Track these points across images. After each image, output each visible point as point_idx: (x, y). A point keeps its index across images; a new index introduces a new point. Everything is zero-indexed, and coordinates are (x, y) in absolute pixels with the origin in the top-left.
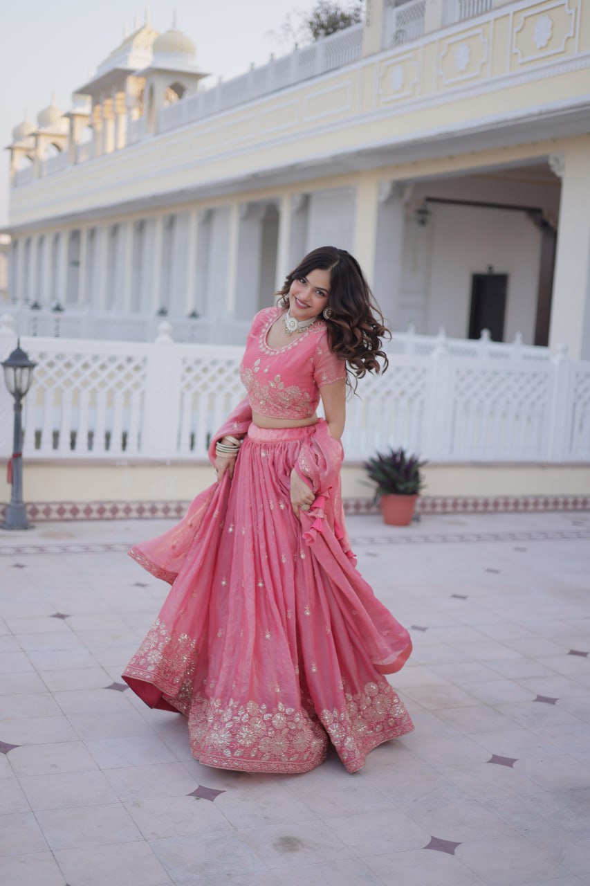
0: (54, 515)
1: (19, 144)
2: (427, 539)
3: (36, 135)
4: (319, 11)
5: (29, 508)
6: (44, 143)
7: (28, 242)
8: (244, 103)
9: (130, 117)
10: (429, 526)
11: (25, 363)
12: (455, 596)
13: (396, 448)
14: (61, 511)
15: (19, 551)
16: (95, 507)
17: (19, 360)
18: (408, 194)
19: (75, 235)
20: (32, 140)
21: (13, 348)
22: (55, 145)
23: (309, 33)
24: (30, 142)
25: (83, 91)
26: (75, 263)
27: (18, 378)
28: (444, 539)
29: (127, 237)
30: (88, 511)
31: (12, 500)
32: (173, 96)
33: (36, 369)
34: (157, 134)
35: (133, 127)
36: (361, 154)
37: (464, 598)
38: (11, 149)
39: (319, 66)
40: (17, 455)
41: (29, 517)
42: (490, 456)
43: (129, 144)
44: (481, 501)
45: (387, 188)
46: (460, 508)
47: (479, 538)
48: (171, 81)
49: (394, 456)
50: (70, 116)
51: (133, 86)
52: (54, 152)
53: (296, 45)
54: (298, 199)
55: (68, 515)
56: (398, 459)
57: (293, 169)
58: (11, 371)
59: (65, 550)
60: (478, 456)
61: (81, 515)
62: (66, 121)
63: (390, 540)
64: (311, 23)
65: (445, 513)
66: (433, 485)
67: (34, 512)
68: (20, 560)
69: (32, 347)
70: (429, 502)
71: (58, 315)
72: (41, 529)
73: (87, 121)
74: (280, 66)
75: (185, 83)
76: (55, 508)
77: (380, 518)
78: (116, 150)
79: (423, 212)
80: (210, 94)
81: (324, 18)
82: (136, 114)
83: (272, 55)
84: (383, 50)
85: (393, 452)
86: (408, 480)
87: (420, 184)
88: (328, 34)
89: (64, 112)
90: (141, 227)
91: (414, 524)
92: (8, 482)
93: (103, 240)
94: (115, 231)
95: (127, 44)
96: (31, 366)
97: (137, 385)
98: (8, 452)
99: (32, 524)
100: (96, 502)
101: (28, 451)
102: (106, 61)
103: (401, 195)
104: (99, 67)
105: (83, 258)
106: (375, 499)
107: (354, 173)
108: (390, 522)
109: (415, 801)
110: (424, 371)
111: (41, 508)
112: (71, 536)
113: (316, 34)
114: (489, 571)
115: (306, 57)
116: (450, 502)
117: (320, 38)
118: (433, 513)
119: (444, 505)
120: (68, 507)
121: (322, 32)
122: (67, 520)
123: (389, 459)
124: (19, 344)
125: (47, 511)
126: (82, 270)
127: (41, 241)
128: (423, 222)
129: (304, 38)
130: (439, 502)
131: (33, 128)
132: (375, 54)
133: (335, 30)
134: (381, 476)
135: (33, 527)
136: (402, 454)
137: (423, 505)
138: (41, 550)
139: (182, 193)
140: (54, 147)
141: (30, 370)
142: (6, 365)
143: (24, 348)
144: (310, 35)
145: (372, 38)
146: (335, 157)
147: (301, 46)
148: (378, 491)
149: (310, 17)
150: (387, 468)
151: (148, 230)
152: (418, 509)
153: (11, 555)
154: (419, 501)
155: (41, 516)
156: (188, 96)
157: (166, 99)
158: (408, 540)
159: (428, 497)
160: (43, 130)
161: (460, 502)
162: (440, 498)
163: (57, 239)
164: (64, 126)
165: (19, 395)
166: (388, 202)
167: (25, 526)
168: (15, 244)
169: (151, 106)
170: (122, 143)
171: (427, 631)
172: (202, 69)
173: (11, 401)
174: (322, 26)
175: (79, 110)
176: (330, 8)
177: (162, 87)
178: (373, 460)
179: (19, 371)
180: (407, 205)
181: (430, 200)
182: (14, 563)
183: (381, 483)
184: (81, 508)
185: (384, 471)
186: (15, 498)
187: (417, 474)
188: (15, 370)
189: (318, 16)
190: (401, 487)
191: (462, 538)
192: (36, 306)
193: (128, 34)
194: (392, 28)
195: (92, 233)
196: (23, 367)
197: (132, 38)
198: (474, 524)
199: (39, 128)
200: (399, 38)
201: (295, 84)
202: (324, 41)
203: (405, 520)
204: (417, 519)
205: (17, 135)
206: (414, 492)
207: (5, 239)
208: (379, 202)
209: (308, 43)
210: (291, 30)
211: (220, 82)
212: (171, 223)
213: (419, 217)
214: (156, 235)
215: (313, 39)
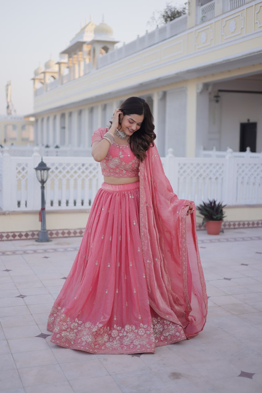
0: (60, 235)
1: (37, 77)
2: (227, 240)
3: (44, 73)
4: (167, 10)
5: (49, 232)
6: (48, 76)
7: (42, 120)
8: (135, 53)
9: (85, 62)
10: (228, 234)
11: (45, 168)
12: (242, 264)
13: (211, 200)
14: (63, 233)
15: (45, 251)
16: (78, 231)
17: (42, 167)
18: (210, 89)
19: (63, 116)
20: (42, 75)
21: (40, 161)
22: (53, 77)
23: (163, 20)
24: (42, 76)
25: (64, 52)
26: (63, 128)
27: (42, 175)
28: (235, 240)
29: (86, 115)
30: (75, 233)
31: (42, 229)
32: (103, 51)
33: (50, 171)
34: (97, 69)
35: (87, 67)
36: (189, 72)
37: (247, 265)
38: (34, 79)
39: (168, 35)
40: (43, 209)
41: (49, 236)
42: (254, 202)
43: (85, 74)
44: (251, 223)
45: (201, 86)
46: (241, 226)
47: (251, 239)
48: (102, 46)
49: (211, 203)
50: (59, 63)
51: (86, 48)
52: (52, 79)
53: (158, 26)
54: (161, 93)
55: (66, 235)
56: (213, 204)
57: (158, 80)
58: (39, 172)
59: (66, 250)
60: (248, 202)
61: (72, 235)
62: (57, 66)
63: (211, 241)
64: (164, 16)
65: (235, 228)
66: (229, 216)
67: (51, 234)
68: (47, 255)
69: (48, 161)
70: (227, 224)
71: (57, 150)
72: (55, 241)
73: (66, 65)
74: (151, 36)
75: (108, 46)
76: (60, 232)
77: (206, 232)
78: (80, 77)
79: (217, 97)
80: (120, 50)
81: (169, 13)
82: (87, 61)
83: (147, 31)
84: (196, 25)
85: (210, 202)
86: (217, 214)
87: (215, 84)
88: (171, 20)
89: (56, 61)
90: (91, 110)
91: (221, 233)
92: (40, 221)
93: (75, 117)
94: (80, 112)
95: (83, 30)
96: (48, 169)
97: (94, 176)
98: (39, 208)
99: (51, 239)
100: (79, 229)
101: (48, 207)
102: (74, 39)
103: (207, 89)
104: (71, 42)
105: (67, 125)
106: (203, 223)
107: (186, 81)
108: (210, 233)
109: (232, 355)
110: (223, 165)
111: (54, 232)
112: (68, 244)
113: (166, 21)
114: (257, 253)
115: (162, 31)
116: (237, 223)
117: (168, 22)
118: (229, 229)
119: (234, 225)
120: (66, 231)
121: (169, 19)
122: (66, 237)
123: (208, 204)
124: (42, 160)
125: (57, 234)
126: (67, 130)
127: (48, 119)
128: (217, 101)
129: (161, 23)
130: (232, 223)
131: (43, 70)
132: (193, 27)
133: (174, 18)
134: (205, 212)
135: (51, 241)
136: (215, 202)
137: (225, 225)
138: (55, 250)
139: (110, 94)
141: (47, 171)
142: (37, 169)
143: (45, 161)
144: (164, 21)
145: (191, 20)
146: (177, 74)
147: (159, 26)
148: (204, 219)
149: (163, 13)
150: (208, 209)
151: (95, 111)
152: (222, 227)
153: (42, 253)
154: (223, 223)
155: (54, 236)
156: (110, 52)
157: (100, 54)
158: (219, 241)
159: (227, 222)
160: (48, 70)
161: (241, 223)
162: (232, 222)
163: (55, 118)
164: (56, 68)
165: (43, 182)
166: (201, 93)
167: (48, 240)
168: (37, 121)
169: (94, 57)
170: (82, 74)
171: (231, 280)
172: (116, 40)
173: (40, 185)
174: (169, 17)
175: (63, 61)
176: (172, 8)
177: (99, 48)
178: (201, 206)
179: (42, 171)
180: (210, 93)
181: (220, 91)
182: (43, 256)
183: (205, 215)
184: (72, 231)
185: (207, 210)
186: (43, 228)
187: (222, 211)
188: (41, 171)
189: (167, 12)
190: (215, 217)
191: (243, 239)
192: (47, 146)
193: (83, 26)
194: (200, 16)
195: (70, 114)
196: (44, 170)
197: (85, 28)
198: (248, 233)
199: (46, 69)
200: (203, 20)
201: (158, 43)
202: (170, 23)
203: (217, 232)
204: (223, 232)
205: (36, 73)
206: (221, 219)
207: (32, 119)
208: (197, 93)
209: (163, 25)
210: (155, 19)
211: (124, 45)
212: (105, 108)
213: (215, 99)
214: (98, 113)
215: (165, 23)
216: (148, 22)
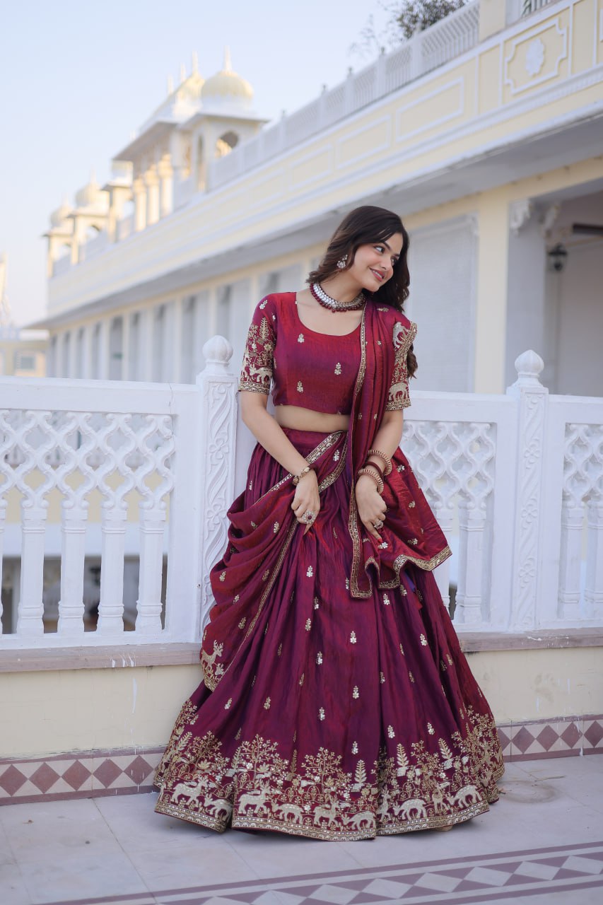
1: (56, 230)
3: (73, 217)
6: (83, 226)
7: (67, 337)
8: (316, 134)
9: (176, 178)
16: (61, 768)
18: (550, 218)
19: (117, 323)
20: (69, 224)
22: (94, 227)
23: (398, 32)
24: (67, 227)
25: (123, 157)
26: (118, 356)
29: (175, 318)
30: (45, 777)
32: (225, 149)
34: (208, 191)
35: (181, 190)
38: (48, 236)
39: (415, 67)
43: (177, 208)
45: (523, 210)
48: (223, 130)
50: (109, 189)
51: (178, 145)
52: (94, 234)
61: (28, 789)
62: (105, 195)
64: (401, 19)
73: (128, 194)
74: (361, 81)
75: (238, 130)
78: (161, 218)
79: (557, 252)
81: (418, 9)
82: (184, 174)
83: (350, 70)
84: (508, 26)
87: (568, 202)
88: (425, 28)
89: (101, 185)
90: (191, 305)
93: (148, 324)
94: (161, 312)
103: (542, 220)
105: (126, 350)
107: (472, 196)
113: (409, 33)
115: (396, 62)
117: (415, 34)
121: (416, 27)
126: (125, 362)
127: (81, 334)
128: (558, 267)
129: (393, 40)
131: (70, 207)
132: (498, 33)
133: (434, 22)
140: (93, 228)
144: (401, 33)
147: (389, 50)
149: (401, 8)
151: (200, 306)
156: (244, 141)
157: (215, 150)
160: (83, 210)
163: (98, 329)
164: (100, 202)
166: (522, 230)
168: (53, 341)
169: (200, 161)
170: (168, 203)
172: (260, 115)
174: (414, 19)
175: (120, 181)
177: (212, 136)
180: (549, 234)
181: (578, 228)
189: (411, 8)
193: (172, 90)
195: (136, 319)
197: (177, 90)
199: (76, 208)
200: (530, 8)
201: (383, 97)
202: (418, 36)
205: (55, 221)
207: (43, 335)
208: (511, 231)
209: (397, 45)
210: (373, 37)
211: (283, 117)
212: (226, 295)
213: (553, 260)
214: (209, 310)
215: (405, 38)
216: (354, 45)
